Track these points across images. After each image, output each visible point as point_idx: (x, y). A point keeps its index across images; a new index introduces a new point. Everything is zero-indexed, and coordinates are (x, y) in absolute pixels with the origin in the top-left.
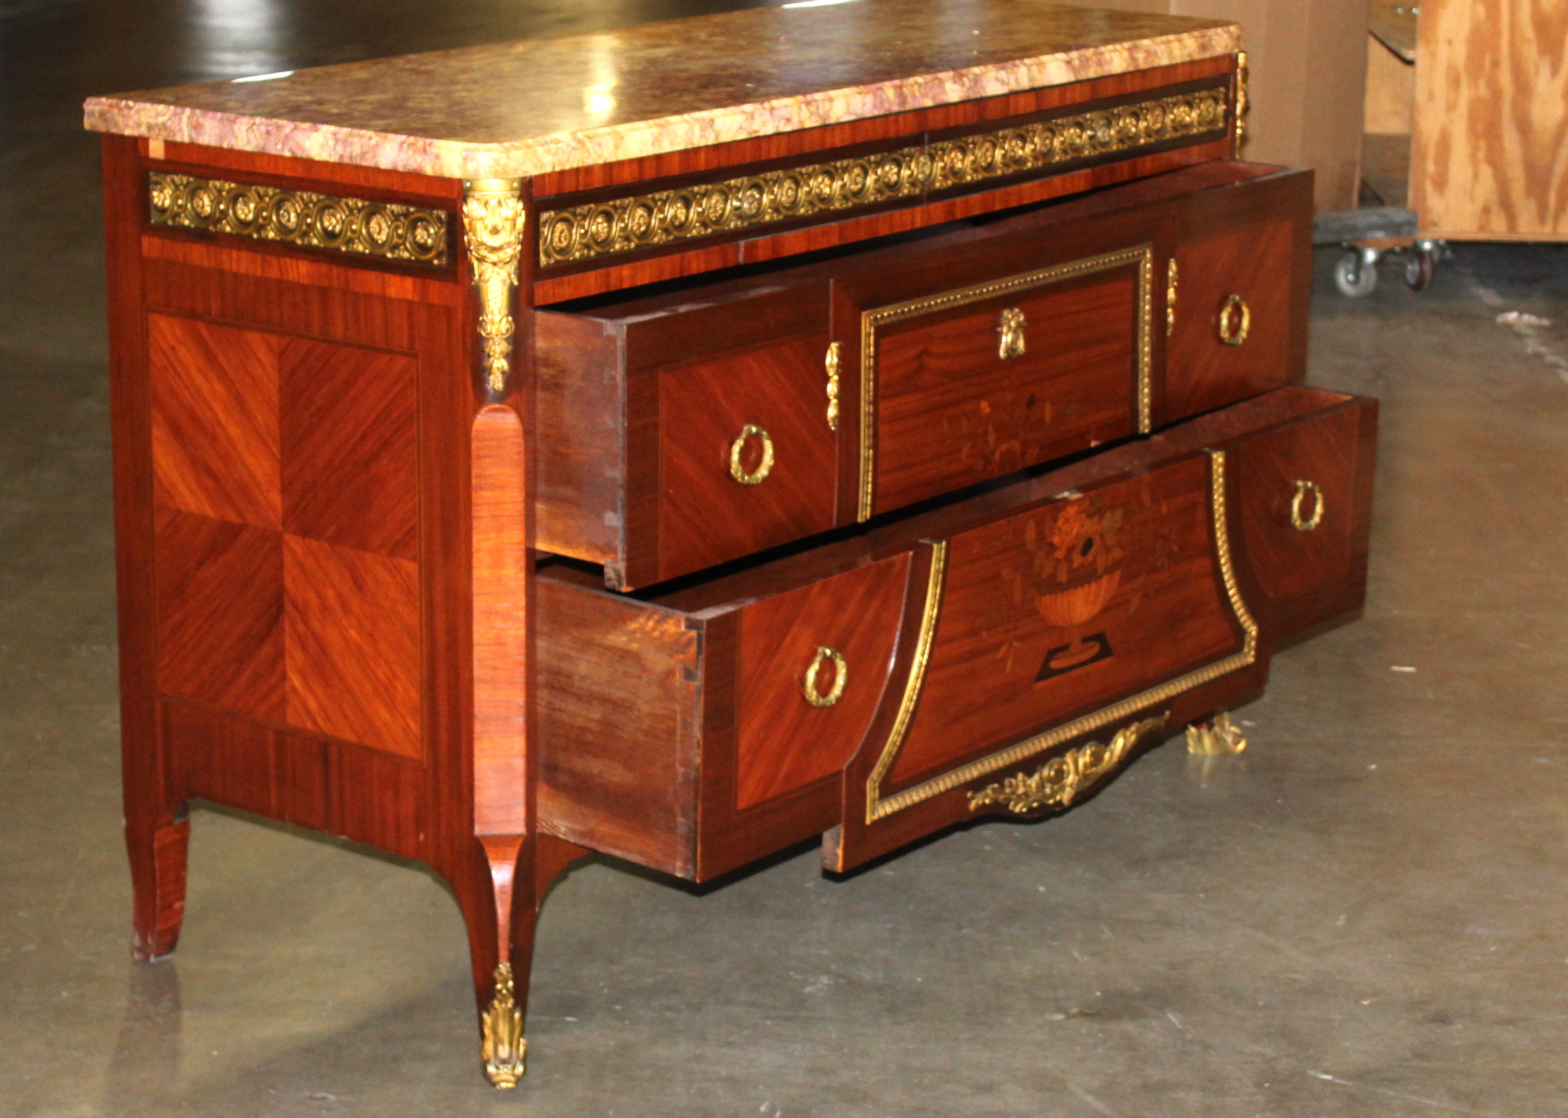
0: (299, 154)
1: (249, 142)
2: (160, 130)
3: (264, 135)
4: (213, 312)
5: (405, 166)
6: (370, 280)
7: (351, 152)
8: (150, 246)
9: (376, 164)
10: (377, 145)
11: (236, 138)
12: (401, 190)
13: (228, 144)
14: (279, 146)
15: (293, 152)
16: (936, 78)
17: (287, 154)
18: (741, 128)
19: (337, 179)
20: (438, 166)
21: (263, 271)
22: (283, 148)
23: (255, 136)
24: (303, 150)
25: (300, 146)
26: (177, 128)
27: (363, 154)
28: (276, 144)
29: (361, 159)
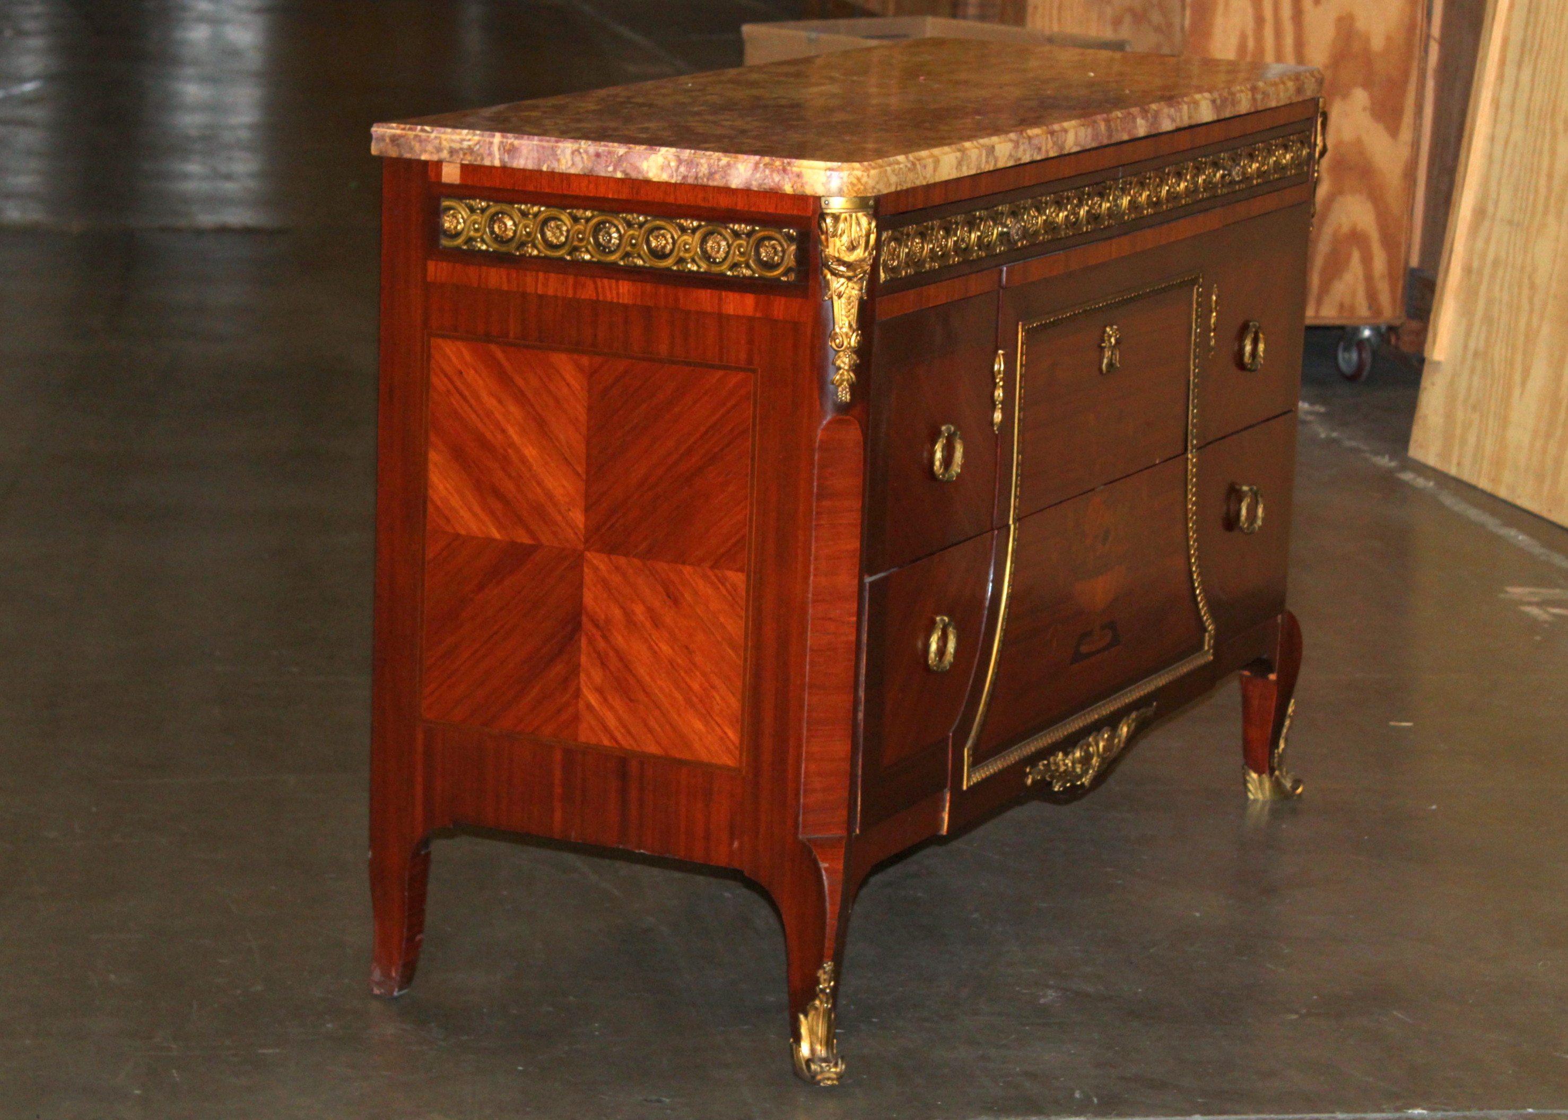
0: (634, 175)
1: (573, 164)
2: (465, 154)
3: (594, 158)
4: (511, 335)
5: (760, 185)
6: (705, 299)
7: (697, 173)
8: (436, 270)
9: (726, 183)
10: (728, 165)
11: (558, 160)
12: (746, 209)
13: (548, 168)
14: (611, 169)
15: (627, 174)
16: (1129, 113)
17: (619, 175)
18: (1011, 155)
19: (671, 199)
20: (799, 185)
21: (575, 293)
22: (615, 170)
23: (582, 158)
24: (639, 172)
25: (636, 168)
26: (487, 152)
27: (711, 175)
28: (608, 166)
29: (708, 179)
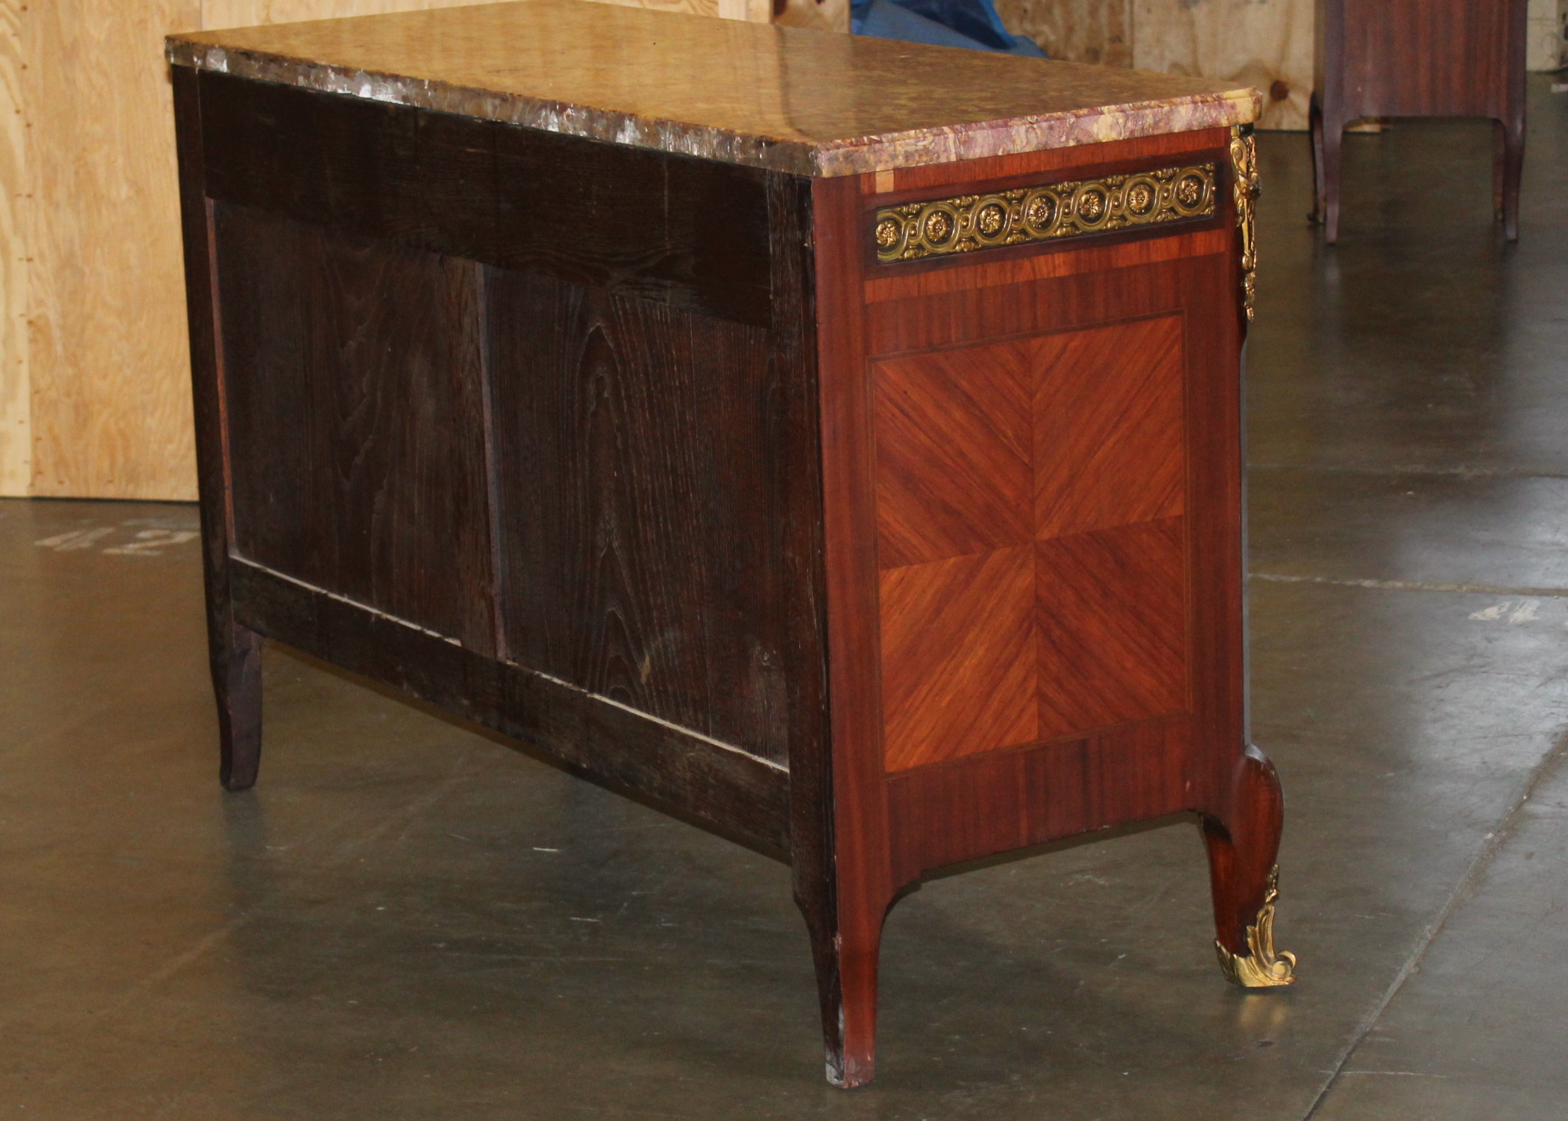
0: (1085, 140)
1: (1028, 143)
2: (920, 156)
3: (1047, 131)
5: (1200, 123)
6: (1134, 252)
7: (1143, 125)
8: (875, 288)
9: (1170, 129)
10: (1171, 111)
11: (1013, 142)
12: (1167, 153)
13: (1003, 152)
14: (1063, 139)
15: (1078, 141)
17: (1072, 143)
20: (1233, 116)
22: (1067, 139)
23: (1036, 133)
24: (1090, 136)
25: (1089, 134)
26: (943, 149)
27: (1156, 124)
28: (1061, 137)
29: (1153, 130)
